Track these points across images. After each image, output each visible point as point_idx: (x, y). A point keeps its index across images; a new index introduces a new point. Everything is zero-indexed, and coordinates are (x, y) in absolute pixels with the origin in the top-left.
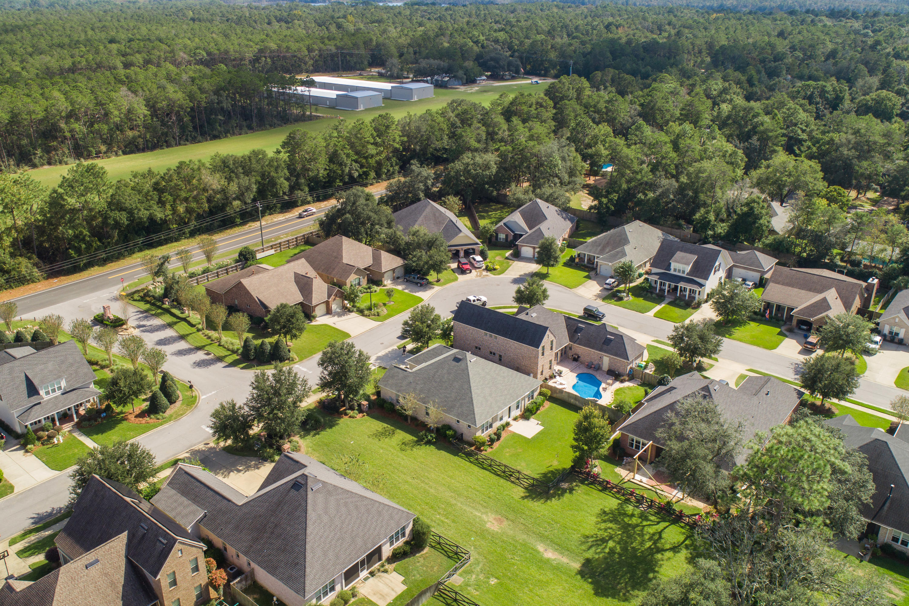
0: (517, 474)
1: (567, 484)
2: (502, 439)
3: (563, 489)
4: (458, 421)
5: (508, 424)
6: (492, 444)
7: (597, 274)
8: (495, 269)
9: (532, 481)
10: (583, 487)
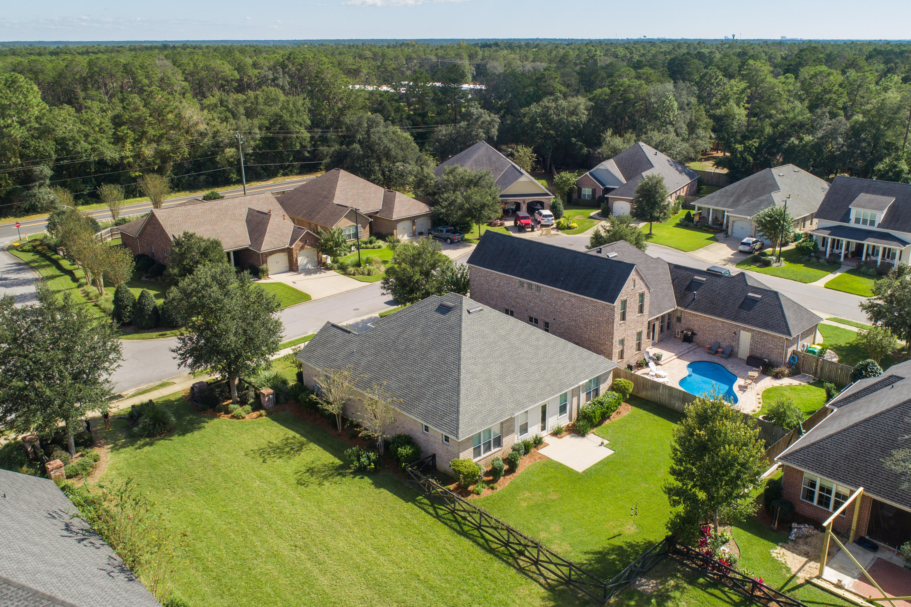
0: (534, 552)
1: (653, 583)
2: (519, 471)
3: (642, 594)
4: (427, 429)
5: (538, 442)
6: (495, 481)
7: (727, 236)
8: (569, 228)
9: (565, 570)
10: (693, 592)
